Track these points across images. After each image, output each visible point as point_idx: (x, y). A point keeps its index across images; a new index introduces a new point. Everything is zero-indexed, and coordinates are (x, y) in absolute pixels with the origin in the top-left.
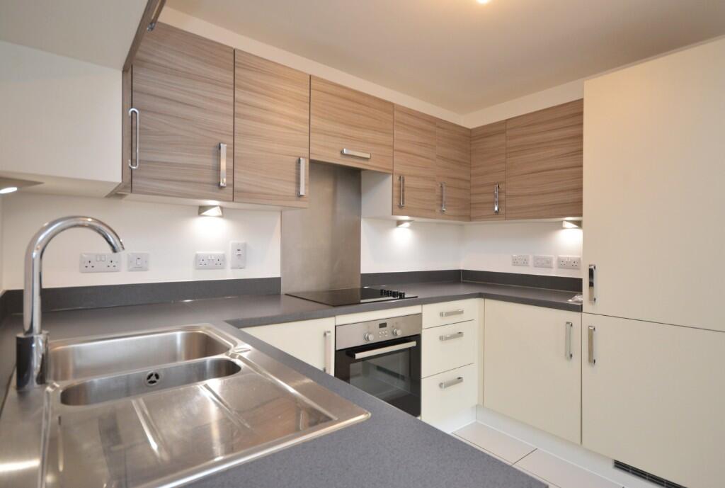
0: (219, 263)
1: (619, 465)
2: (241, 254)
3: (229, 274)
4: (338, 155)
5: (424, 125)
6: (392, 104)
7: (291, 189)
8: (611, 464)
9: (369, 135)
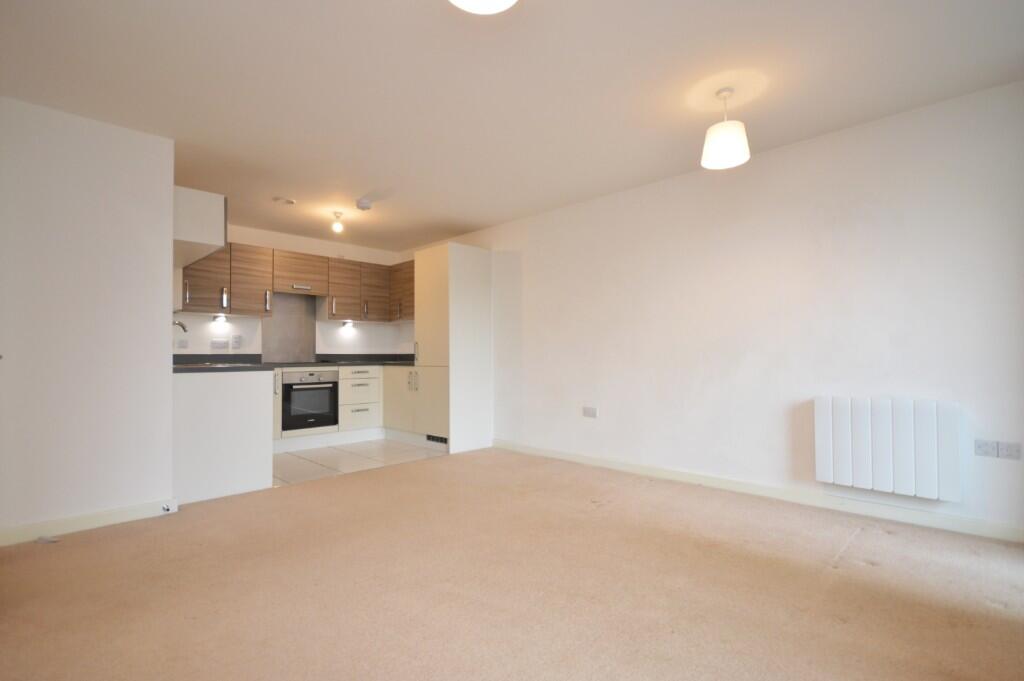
0: (225, 345)
1: (430, 438)
2: (239, 341)
3: (231, 351)
4: (290, 288)
5: (349, 267)
6: (328, 258)
7: (261, 307)
8: (425, 438)
9: (312, 276)
